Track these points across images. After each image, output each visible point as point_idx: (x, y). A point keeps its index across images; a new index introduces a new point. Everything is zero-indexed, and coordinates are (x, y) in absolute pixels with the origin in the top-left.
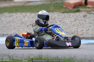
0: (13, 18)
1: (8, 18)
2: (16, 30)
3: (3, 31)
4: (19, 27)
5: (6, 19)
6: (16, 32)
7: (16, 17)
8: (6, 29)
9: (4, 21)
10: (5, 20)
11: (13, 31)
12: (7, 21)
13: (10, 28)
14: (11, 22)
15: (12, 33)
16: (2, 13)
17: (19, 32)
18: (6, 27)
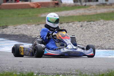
0: (107, 27)
1: (101, 27)
2: (105, 41)
3: (91, 42)
4: (110, 37)
5: (98, 27)
6: (105, 43)
7: (111, 25)
8: (94, 40)
9: (95, 30)
10: (97, 29)
11: (101, 42)
12: (99, 30)
13: (99, 38)
14: (103, 31)
15: (100, 44)
16: (97, 21)
17: (109, 43)
18: (95, 37)
